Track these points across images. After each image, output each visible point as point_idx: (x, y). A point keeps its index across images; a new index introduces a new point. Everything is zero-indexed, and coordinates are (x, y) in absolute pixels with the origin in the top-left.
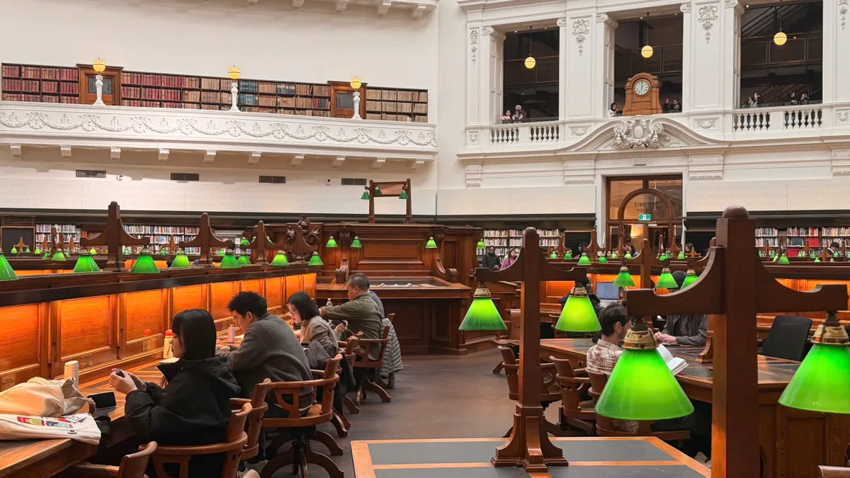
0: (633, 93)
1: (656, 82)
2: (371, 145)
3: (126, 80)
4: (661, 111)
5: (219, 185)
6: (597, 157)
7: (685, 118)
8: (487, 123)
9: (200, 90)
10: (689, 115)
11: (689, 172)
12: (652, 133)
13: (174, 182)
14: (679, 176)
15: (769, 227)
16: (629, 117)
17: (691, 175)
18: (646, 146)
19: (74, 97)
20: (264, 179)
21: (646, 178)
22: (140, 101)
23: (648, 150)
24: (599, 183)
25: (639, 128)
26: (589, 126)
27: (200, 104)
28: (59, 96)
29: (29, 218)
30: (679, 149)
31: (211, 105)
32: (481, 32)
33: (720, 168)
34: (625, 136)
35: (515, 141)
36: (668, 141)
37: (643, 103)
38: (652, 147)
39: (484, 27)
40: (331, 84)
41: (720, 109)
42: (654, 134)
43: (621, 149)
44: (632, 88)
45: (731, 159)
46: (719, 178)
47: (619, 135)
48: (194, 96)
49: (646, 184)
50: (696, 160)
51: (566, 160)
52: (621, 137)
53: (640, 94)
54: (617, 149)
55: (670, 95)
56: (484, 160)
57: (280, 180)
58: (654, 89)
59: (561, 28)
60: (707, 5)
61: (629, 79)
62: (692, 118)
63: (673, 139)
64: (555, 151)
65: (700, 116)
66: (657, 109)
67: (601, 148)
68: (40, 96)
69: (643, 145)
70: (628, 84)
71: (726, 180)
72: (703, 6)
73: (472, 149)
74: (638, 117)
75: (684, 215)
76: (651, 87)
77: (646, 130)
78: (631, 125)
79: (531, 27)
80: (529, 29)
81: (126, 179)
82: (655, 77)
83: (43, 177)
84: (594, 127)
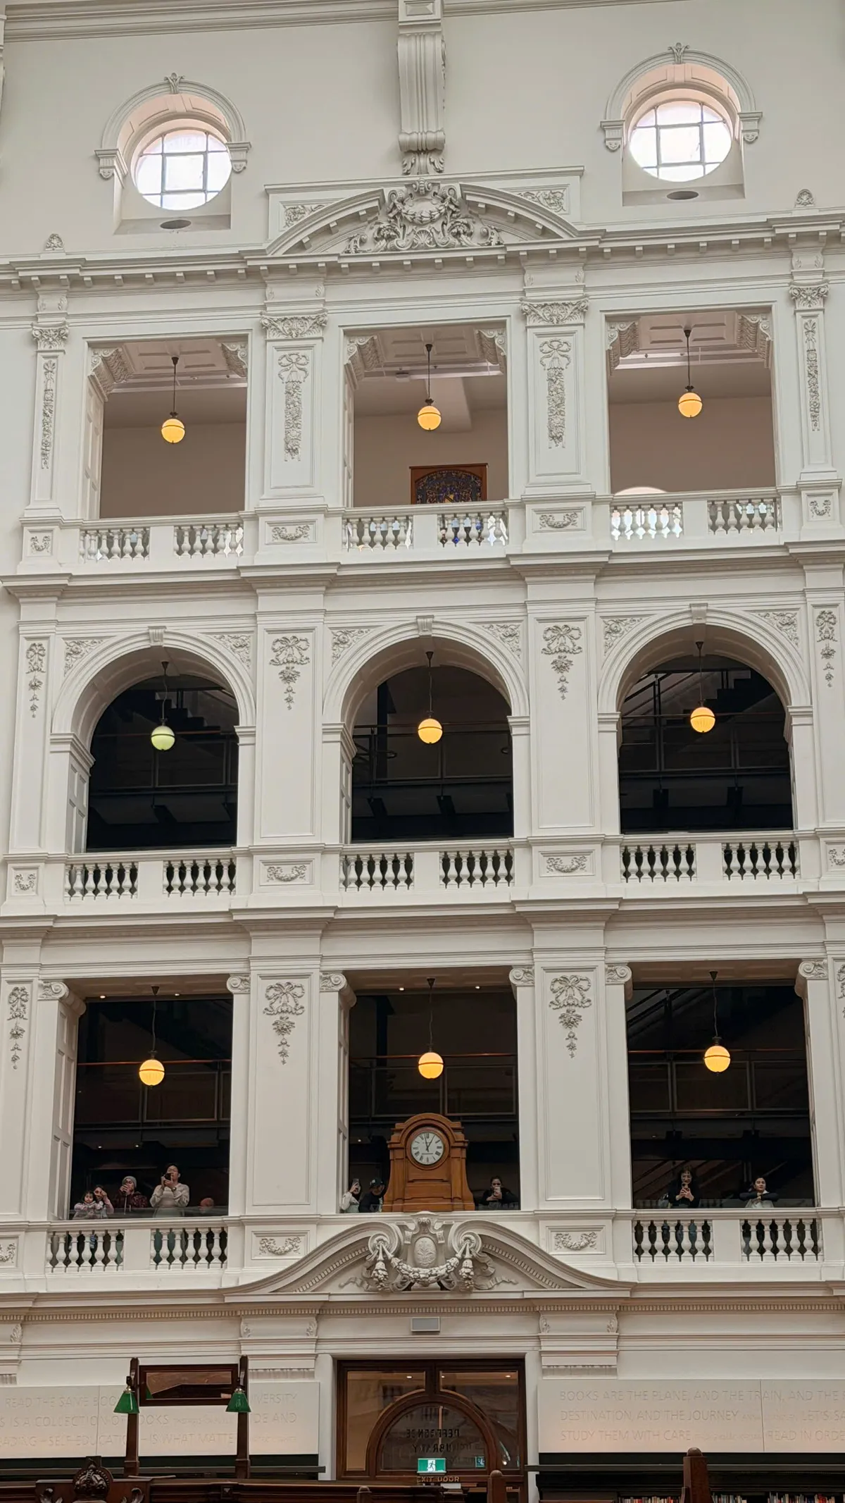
0: (409, 1159)
1: (460, 1136)
4: (473, 1204)
6: (324, 1311)
7: (526, 1224)
8: (42, 1217)
10: (536, 1218)
11: (541, 1352)
12: (459, 1255)
14: (516, 1363)
15: (728, 1494)
16: (399, 1215)
17: (547, 1361)
18: (443, 1288)
21: (434, 1367)
23: (448, 1297)
24: (325, 1377)
25: (426, 1244)
26: (304, 1233)
30: (518, 1296)
32: (35, 992)
33: (611, 1345)
34: (395, 1261)
35: (112, 1263)
36: (490, 1276)
37: (433, 1184)
38: (457, 1291)
39: (46, 981)
41: (606, 1206)
42: (462, 1260)
43: (384, 1292)
44: (406, 1148)
45: (635, 1326)
46: (610, 1370)
47: (381, 1257)
49: (433, 1380)
50: (556, 1325)
51: (248, 1316)
52: (387, 1262)
53: (424, 1162)
54: (369, 1292)
58: (456, 1152)
59: (236, 998)
60: (568, 975)
61: (398, 1126)
62: (542, 1224)
63: (501, 1272)
64: (220, 1293)
65: (563, 1222)
66: (461, 1199)
67: (333, 1288)
69: (436, 1285)
70: (395, 1138)
71: (623, 1376)
72: (559, 975)
74: (425, 1215)
75: (533, 1460)
76: (449, 1147)
77: (443, 1250)
78: (409, 1234)
79: (156, 989)
80: (151, 992)
82: (457, 1125)
84: (318, 1237)
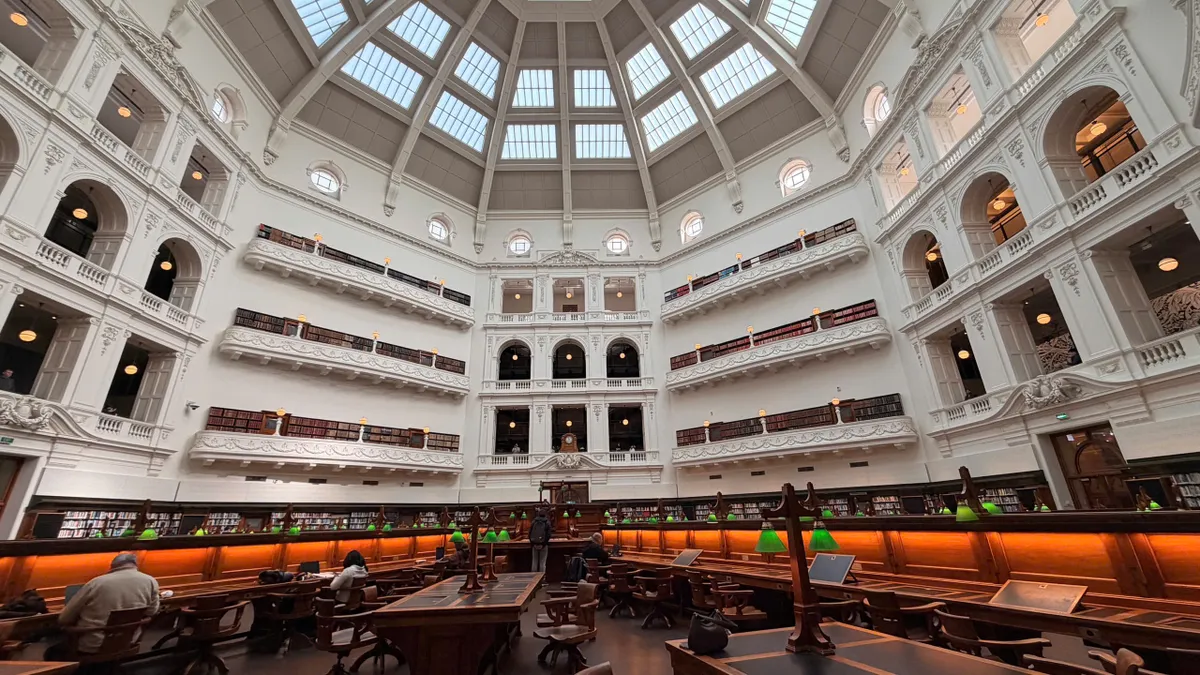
0: (565, 442)
1: (576, 437)
2: (431, 464)
3: (293, 422)
4: (578, 451)
5: (339, 485)
6: (548, 472)
7: (589, 455)
8: (490, 454)
9: (337, 429)
10: (591, 454)
11: (591, 480)
12: (575, 461)
13: (311, 484)
14: (587, 483)
16: (563, 453)
17: (593, 482)
18: (572, 468)
19: (257, 430)
20: (365, 483)
21: (569, 483)
22: (300, 434)
23: (573, 470)
25: (569, 459)
26: (544, 457)
27: (336, 438)
28: (246, 429)
29: (205, 508)
30: (587, 469)
31: (342, 438)
32: (489, 408)
33: (606, 479)
34: (563, 463)
35: (505, 463)
37: (570, 447)
38: (575, 469)
39: (491, 406)
40: (410, 430)
41: (604, 451)
43: (561, 469)
44: (564, 440)
45: (610, 475)
47: (560, 462)
48: (332, 433)
51: (533, 474)
53: (568, 443)
54: (558, 469)
55: (582, 443)
56: (488, 473)
57: (375, 483)
58: (575, 441)
59: (530, 410)
60: (597, 406)
61: (563, 436)
63: (584, 465)
64: (527, 469)
65: (596, 454)
66: (576, 450)
67: (551, 468)
68: (234, 428)
70: (562, 438)
72: (595, 406)
73: (482, 467)
74: (569, 453)
75: (590, 501)
76: (573, 440)
77: (572, 460)
78: (565, 457)
79: (513, 408)
81: (280, 482)
82: (575, 435)
83: (222, 481)
84: (547, 458)
